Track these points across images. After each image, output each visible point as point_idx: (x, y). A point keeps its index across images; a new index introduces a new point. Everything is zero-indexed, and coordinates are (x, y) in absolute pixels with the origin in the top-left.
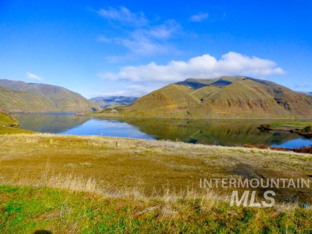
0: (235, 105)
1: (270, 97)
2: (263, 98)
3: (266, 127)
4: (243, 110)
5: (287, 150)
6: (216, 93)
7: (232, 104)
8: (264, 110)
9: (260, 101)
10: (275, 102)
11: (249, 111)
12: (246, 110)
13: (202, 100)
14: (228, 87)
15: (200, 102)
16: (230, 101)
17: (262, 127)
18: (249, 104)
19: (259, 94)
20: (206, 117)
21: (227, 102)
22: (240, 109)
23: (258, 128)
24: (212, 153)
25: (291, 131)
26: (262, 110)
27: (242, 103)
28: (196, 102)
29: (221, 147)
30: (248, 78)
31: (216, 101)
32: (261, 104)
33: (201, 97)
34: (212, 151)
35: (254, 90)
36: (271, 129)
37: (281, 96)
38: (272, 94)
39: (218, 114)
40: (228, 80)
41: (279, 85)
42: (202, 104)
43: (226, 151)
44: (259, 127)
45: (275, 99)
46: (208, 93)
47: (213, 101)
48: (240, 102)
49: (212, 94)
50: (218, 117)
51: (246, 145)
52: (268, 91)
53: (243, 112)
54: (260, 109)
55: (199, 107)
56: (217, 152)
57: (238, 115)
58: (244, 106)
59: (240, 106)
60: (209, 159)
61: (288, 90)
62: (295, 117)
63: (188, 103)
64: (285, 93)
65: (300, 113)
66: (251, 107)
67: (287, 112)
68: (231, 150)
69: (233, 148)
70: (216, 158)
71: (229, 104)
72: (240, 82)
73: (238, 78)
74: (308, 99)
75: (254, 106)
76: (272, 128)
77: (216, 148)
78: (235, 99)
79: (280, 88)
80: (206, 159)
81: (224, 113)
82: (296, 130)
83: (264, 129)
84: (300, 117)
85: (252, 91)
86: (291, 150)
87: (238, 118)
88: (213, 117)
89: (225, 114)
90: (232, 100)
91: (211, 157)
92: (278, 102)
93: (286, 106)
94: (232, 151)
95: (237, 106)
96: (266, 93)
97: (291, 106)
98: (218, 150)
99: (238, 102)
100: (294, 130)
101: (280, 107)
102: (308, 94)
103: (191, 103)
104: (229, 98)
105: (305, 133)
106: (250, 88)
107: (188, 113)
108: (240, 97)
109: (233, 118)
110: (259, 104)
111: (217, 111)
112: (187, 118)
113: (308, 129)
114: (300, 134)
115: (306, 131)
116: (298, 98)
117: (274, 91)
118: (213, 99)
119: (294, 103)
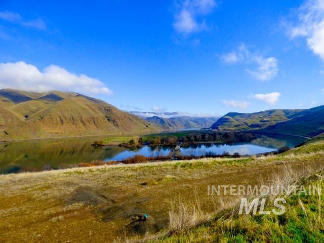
0: (68, 123)
1: (101, 115)
2: (95, 116)
3: (99, 143)
4: (77, 128)
5: (118, 162)
6: (45, 109)
7: (64, 121)
8: (97, 127)
9: (93, 118)
10: (106, 120)
11: (83, 128)
12: (80, 128)
13: (26, 117)
14: (59, 103)
15: (23, 119)
16: (62, 118)
18: (82, 122)
19: (92, 112)
20: (33, 137)
21: (58, 119)
22: (73, 126)
23: (92, 145)
24: (43, 183)
25: (120, 145)
26: (95, 127)
27: (75, 120)
28: (17, 118)
29: (54, 172)
30: (79, 95)
31: (46, 117)
32: (94, 121)
33: (26, 112)
34: (43, 179)
35: (87, 107)
36: (103, 145)
37: (110, 114)
38: (103, 112)
39: (49, 132)
40: (60, 96)
41: (109, 104)
42: (27, 122)
43: (61, 175)
44: (93, 144)
45: (106, 117)
46: (35, 109)
47: (42, 118)
48: (73, 119)
50: (49, 137)
51: (81, 164)
52: (100, 109)
54: (93, 126)
55: (22, 125)
56: (50, 178)
57: (72, 133)
58: (77, 123)
59: (73, 124)
60: (39, 191)
61: (116, 109)
62: (123, 133)
63: (6, 121)
64: (114, 111)
65: (125, 129)
66: (84, 124)
67: (115, 128)
68: (67, 173)
69: (68, 170)
70: (48, 187)
71: (62, 122)
72: (73, 98)
73: (70, 95)
74: (130, 117)
75: (87, 123)
76: (104, 144)
77: (48, 174)
78: (67, 115)
79: (110, 107)
80: (35, 192)
81: (57, 131)
82: (123, 143)
83: (97, 145)
84: (126, 133)
85: (85, 109)
86: (121, 162)
87: (72, 136)
88: (42, 137)
89: (57, 133)
90: (65, 117)
91: (43, 188)
92: (109, 120)
93: (115, 123)
95: (70, 123)
96: (98, 111)
97: (119, 123)
99: (72, 119)
101: (110, 124)
103: (9, 120)
104: (61, 115)
105: (130, 146)
106: (83, 106)
107: (6, 133)
108: (73, 114)
109: (67, 137)
110: (92, 122)
111: (47, 130)
112: (3, 140)
113: (132, 142)
114: (126, 147)
115: (131, 144)
116: (123, 116)
117: (105, 109)
118: (42, 115)
119: (121, 121)
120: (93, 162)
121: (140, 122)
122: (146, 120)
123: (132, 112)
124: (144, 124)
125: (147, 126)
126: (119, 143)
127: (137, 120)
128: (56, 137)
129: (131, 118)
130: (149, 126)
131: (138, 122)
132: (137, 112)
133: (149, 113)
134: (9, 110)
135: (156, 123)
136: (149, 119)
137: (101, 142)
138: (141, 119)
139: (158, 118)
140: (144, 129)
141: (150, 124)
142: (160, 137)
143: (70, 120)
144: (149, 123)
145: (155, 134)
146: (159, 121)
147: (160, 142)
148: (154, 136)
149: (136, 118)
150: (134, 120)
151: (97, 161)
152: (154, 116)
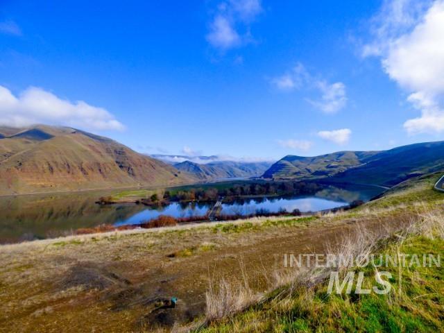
0: (60, 171)
1: (111, 159)
2: (101, 160)
3: (107, 200)
4: (74, 178)
5: (134, 226)
6: (25, 151)
7: (55, 168)
8: (104, 177)
9: (98, 164)
10: (117, 166)
11: (83, 179)
12: (79, 178)
14: (47, 142)
16: (52, 164)
17: (102, 201)
18: (82, 169)
19: (96, 156)
20: (9, 193)
21: (46, 166)
22: (68, 176)
23: (96, 203)
24: (21, 259)
25: (137, 202)
26: (101, 177)
27: (72, 167)
29: (39, 243)
30: (77, 131)
31: (27, 164)
32: (99, 168)
34: (22, 254)
35: (89, 149)
36: (113, 203)
37: (123, 159)
38: (112, 156)
39: (32, 185)
40: (51, 133)
41: (121, 145)
43: (49, 247)
44: (98, 200)
45: (117, 162)
46: (10, 151)
47: (20, 164)
48: (68, 165)
49: (17, 152)
50: (32, 192)
51: (80, 230)
52: (108, 151)
53: (74, 180)
54: (97, 175)
56: (32, 253)
57: (66, 185)
58: (75, 171)
59: (69, 172)
60: (15, 272)
61: (131, 151)
62: (141, 185)
64: (128, 154)
65: (145, 180)
66: (86, 174)
67: (130, 178)
68: (59, 244)
69: (61, 239)
70: (29, 266)
71: (51, 169)
72: (67, 136)
73: (64, 131)
74: (152, 162)
75: (90, 172)
76: (114, 201)
77: (29, 248)
78: (59, 160)
79: (122, 149)
80: (8, 273)
81: (43, 184)
82: (142, 199)
83: (105, 203)
84: (146, 185)
85: (86, 151)
86: (139, 225)
87: (67, 190)
88: (21, 192)
89: (43, 186)
90: (56, 163)
91: (21, 267)
92: (121, 167)
93: (130, 171)
94: (60, 246)
95: (64, 172)
96: (105, 154)
97: (136, 172)
98: (33, 250)
99: (66, 166)
100: (140, 201)
101: (123, 173)
102: (152, 157)
104: (50, 160)
105: (151, 203)
106: (83, 147)
108: (68, 159)
109: (59, 191)
110: (96, 169)
111: (28, 181)
113: (154, 197)
114: (146, 205)
115: (153, 200)
116: (142, 161)
117: (115, 151)
118: (20, 160)
119: (139, 167)
120: (98, 227)
121: (167, 170)
122: (174, 166)
123: (154, 156)
124: (172, 172)
125: (176, 175)
126: (136, 199)
127: (161, 166)
128: (44, 192)
129: (154, 164)
130: (178, 175)
131: (163, 169)
132: (162, 156)
133: (178, 156)
135: (188, 170)
136: (178, 165)
137: (110, 198)
138: (167, 166)
139: (190, 164)
140: (172, 179)
141: (179, 173)
142: (194, 190)
143: (64, 168)
144: (178, 171)
145: (186, 186)
146: (191, 169)
147: (194, 197)
148: (185, 188)
149: (162, 164)
150: (158, 167)
151: (104, 225)
152: (186, 162)
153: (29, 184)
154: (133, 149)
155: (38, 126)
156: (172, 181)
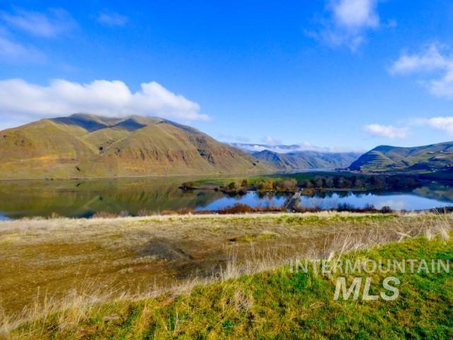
0: (150, 158)
1: (193, 147)
2: (185, 148)
3: (189, 186)
4: (161, 164)
5: (212, 212)
6: (123, 139)
7: (146, 155)
8: (187, 164)
9: (182, 152)
10: (199, 154)
11: (169, 165)
12: (166, 164)
13: (101, 149)
14: (139, 131)
15: (97, 152)
16: (144, 151)
17: (185, 187)
18: (168, 156)
19: (180, 144)
20: (110, 176)
21: (139, 153)
22: (157, 162)
23: (180, 188)
24: (115, 230)
25: (216, 190)
26: (185, 164)
27: (159, 154)
28: (91, 151)
29: (130, 219)
30: (166, 122)
31: (124, 150)
32: (183, 156)
33: (100, 143)
34: (116, 226)
35: (173, 137)
36: (195, 189)
37: (204, 147)
38: (195, 145)
39: (127, 169)
40: (141, 122)
41: (203, 133)
42: (101, 155)
43: (136, 223)
44: (181, 185)
45: (198, 150)
46: (111, 138)
47: (119, 151)
48: (156, 152)
49: (117, 140)
50: (128, 175)
51: (165, 211)
52: (191, 140)
53: (161, 166)
54: (181, 163)
55: (97, 160)
56: (122, 226)
57: (155, 171)
58: (162, 158)
59: (157, 159)
60: (110, 240)
61: (212, 140)
62: (220, 173)
63: (78, 153)
64: (209, 143)
65: (224, 168)
66: (171, 160)
67: (210, 166)
68: (143, 221)
69: (147, 218)
70: (120, 236)
71: (143, 156)
72: (157, 126)
73: (153, 120)
74: (231, 151)
75: (175, 159)
76: (195, 187)
77: (121, 222)
78: (149, 148)
79: (203, 137)
80: (105, 240)
81: (136, 168)
82: (221, 187)
83: (187, 188)
84: (225, 173)
85: (172, 139)
86: (216, 212)
87: (155, 175)
88: (120, 176)
89: (136, 171)
90: (146, 150)
91: (113, 236)
92: (202, 155)
93: (210, 159)
94: (143, 223)
95: (153, 158)
96: (188, 142)
97: (215, 159)
98: (124, 224)
100: (219, 188)
101: (204, 161)
102: (231, 145)
103: (82, 153)
104: (141, 147)
105: (230, 191)
107: (78, 169)
108: (157, 147)
109: (148, 176)
110: (180, 156)
111: (124, 166)
112: (75, 177)
113: (232, 185)
114: (224, 192)
115: (231, 188)
116: (222, 149)
117: (197, 140)
118: (119, 148)
119: (219, 156)
120: (180, 210)
121: (245, 158)
122: (253, 155)
123: (235, 144)
124: (251, 161)
125: (254, 164)
126: (215, 186)
127: (240, 155)
128: (137, 176)
129: (233, 152)
130: (257, 164)
131: (241, 158)
133: (260, 145)
134: (82, 140)
135: (267, 160)
136: (257, 154)
137: (192, 184)
138: (245, 154)
139: (269, 153)
140: (250, 168)
141: (258, 162)
142: (272, 180)
143: (153, 154)
144: (256, 160)
145: (265, 176)
146: (271, 157)
147: (271, 187)
149: (240, 152)
150: (237, 156)
151: (185, 209)
152: (265, 151)
153: (126, 168)
154: (214, 138)
155: (133, 116)
156: (250, 170)
